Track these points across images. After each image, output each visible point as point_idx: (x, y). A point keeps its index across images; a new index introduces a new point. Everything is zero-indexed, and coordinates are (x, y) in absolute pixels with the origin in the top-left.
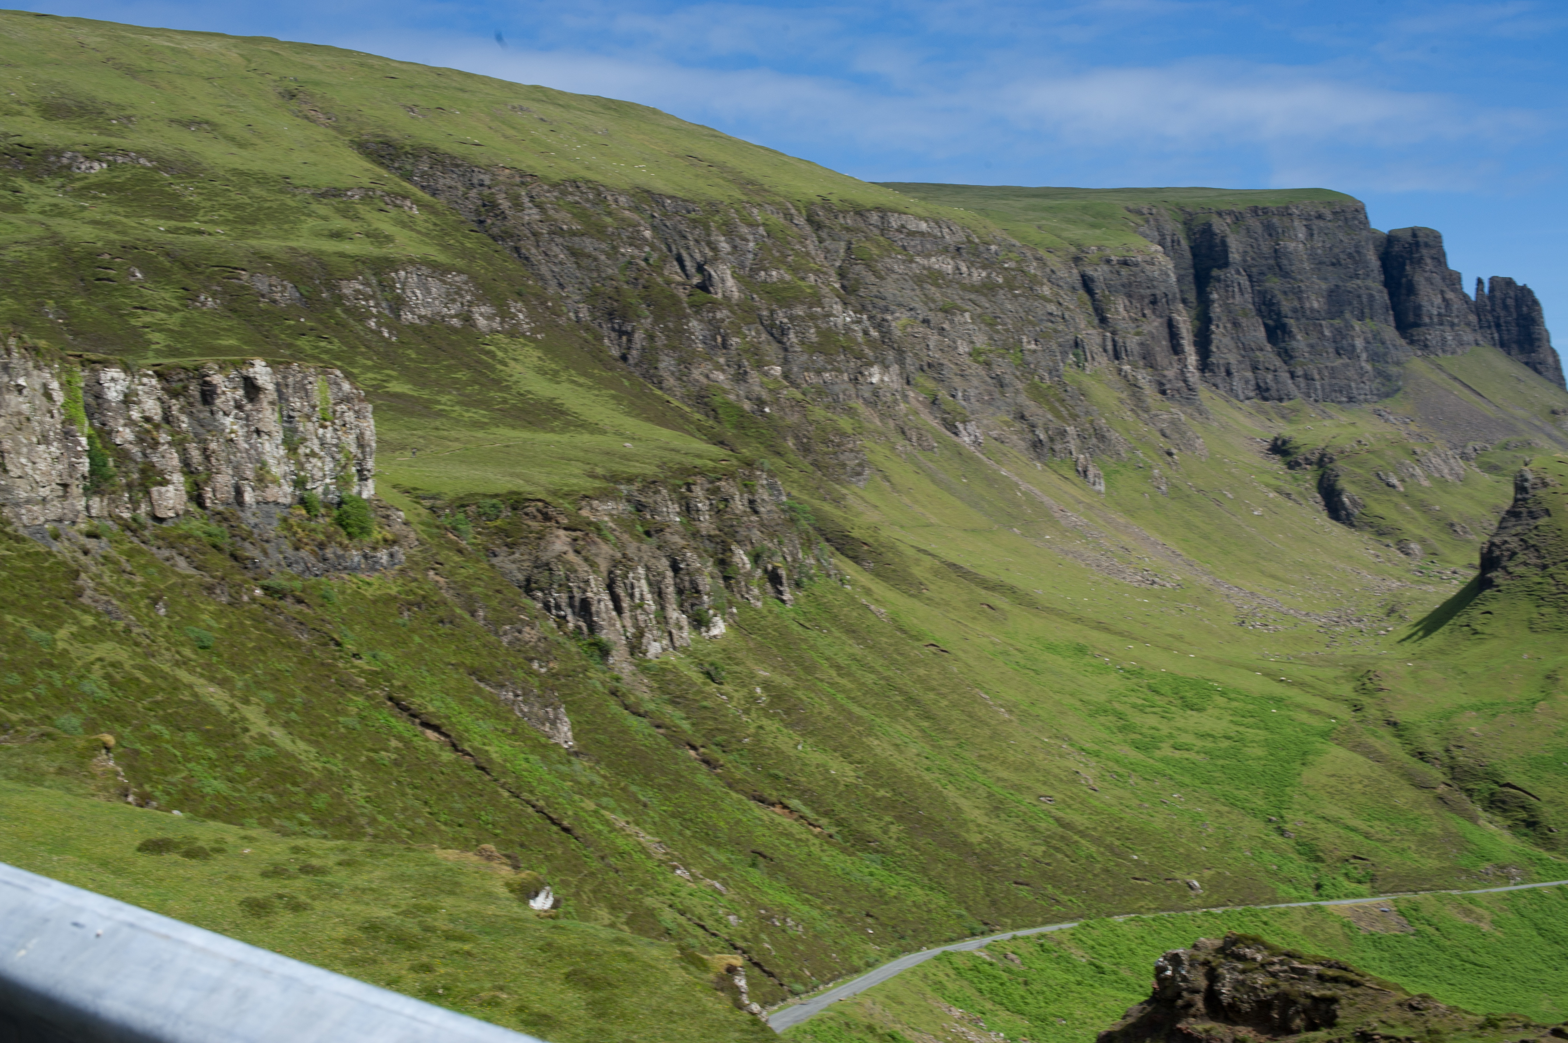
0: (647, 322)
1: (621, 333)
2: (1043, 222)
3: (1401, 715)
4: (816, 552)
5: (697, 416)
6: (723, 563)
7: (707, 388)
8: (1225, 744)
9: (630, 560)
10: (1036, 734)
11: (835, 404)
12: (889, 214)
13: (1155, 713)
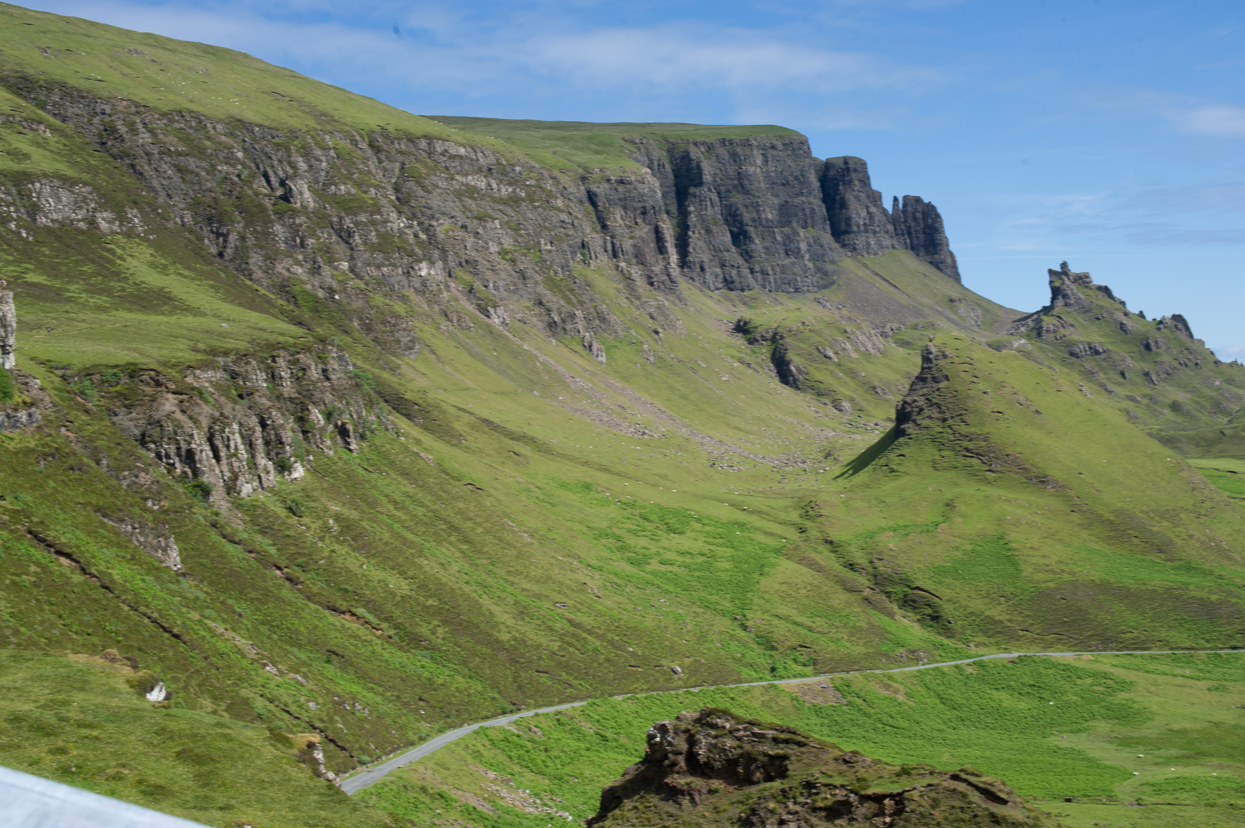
0: (240, 226)
1: (218, 235)
2: (558, 149)
3: (836, 535)
4: (377, 411)
5: (280, 302)
6: (302, 420)
7: (288, 280)
8: (700, 559)
9: (226, 418)
10: (553, 554)
11: (391, 292)
12: (435, 141)
13: (646, 536)
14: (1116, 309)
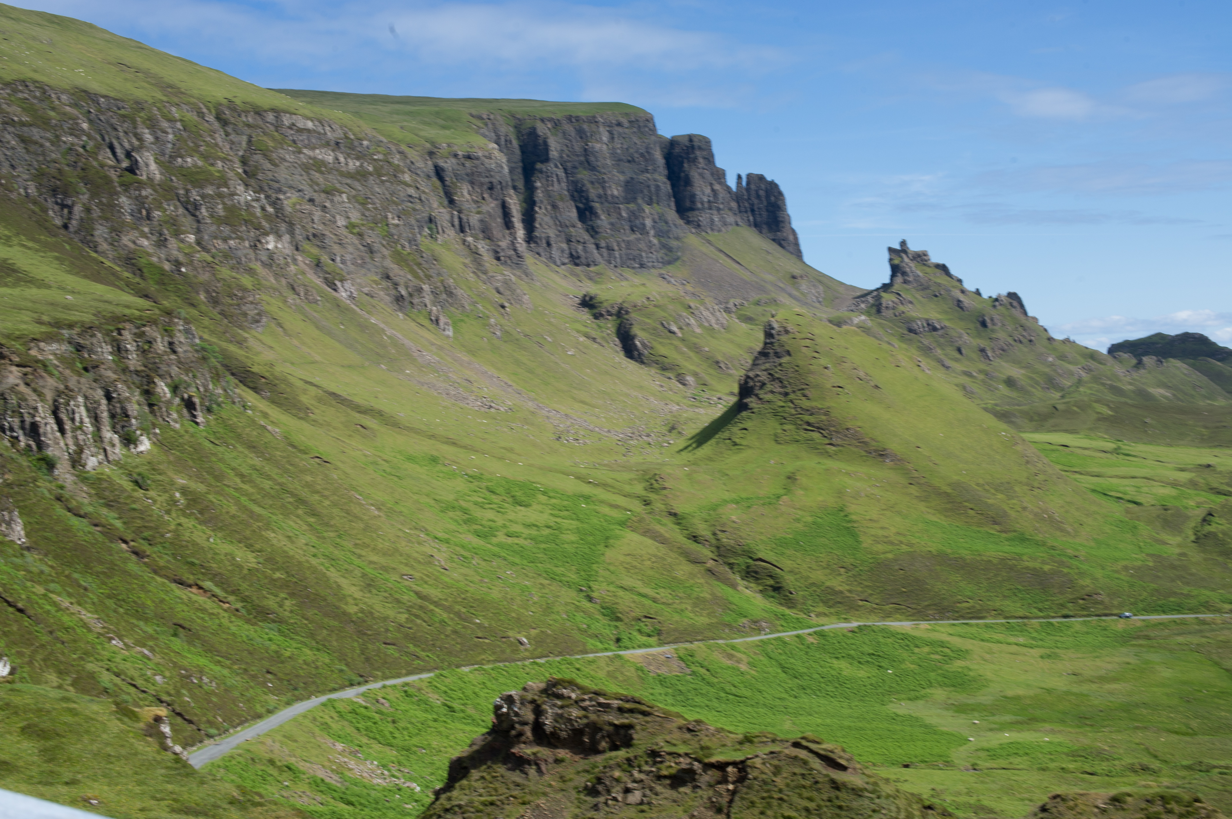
0: (85, 198)
1: (63, 206)
2: (405, 124)
3: (680, 508)
4: (224, 384)
5: (126, 274)
6: (147, 393)
7: (134, 252)
8: (547, 532)
9: (71, 391)
10: (400, 527)
11: (238, 265)
12: (282, 114)
13: (492, 509)
14: (953, 287)
